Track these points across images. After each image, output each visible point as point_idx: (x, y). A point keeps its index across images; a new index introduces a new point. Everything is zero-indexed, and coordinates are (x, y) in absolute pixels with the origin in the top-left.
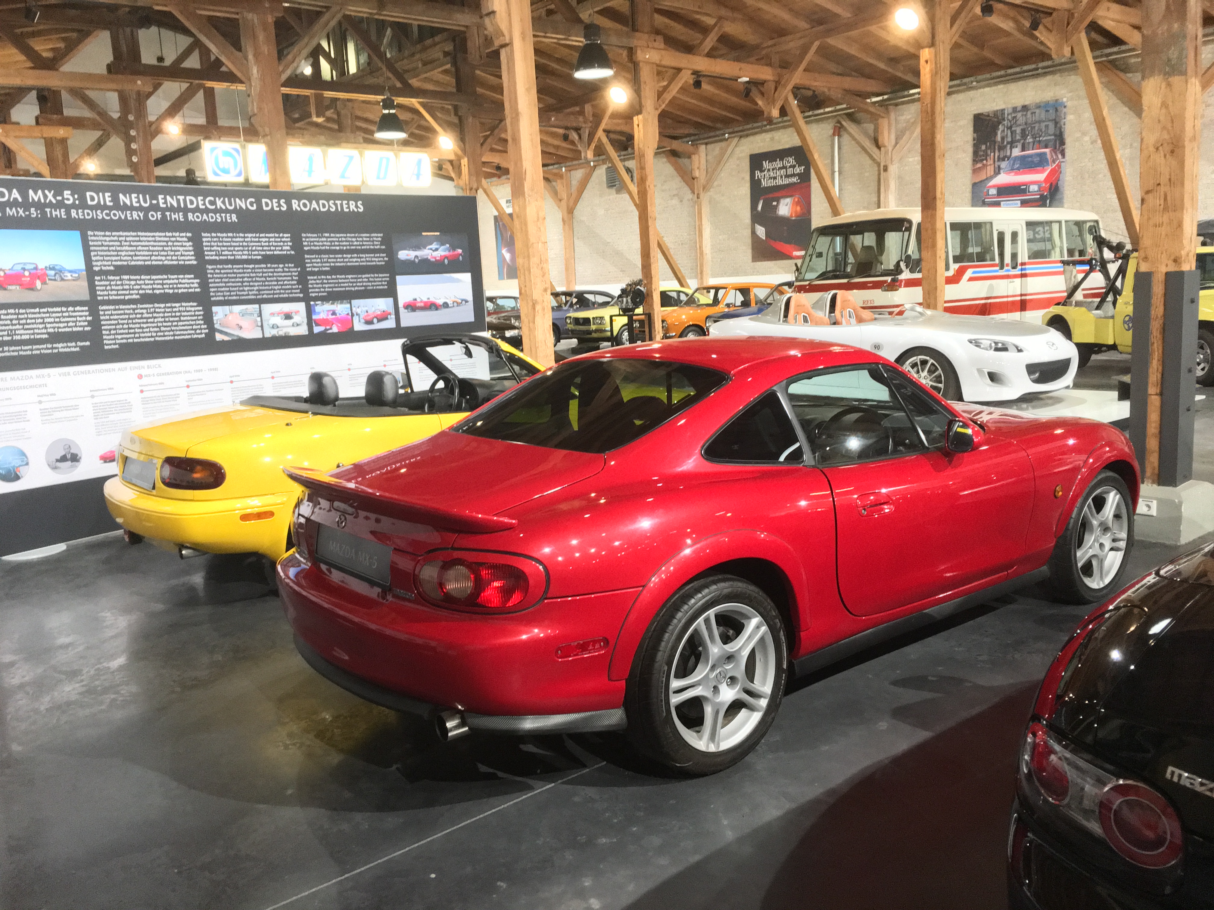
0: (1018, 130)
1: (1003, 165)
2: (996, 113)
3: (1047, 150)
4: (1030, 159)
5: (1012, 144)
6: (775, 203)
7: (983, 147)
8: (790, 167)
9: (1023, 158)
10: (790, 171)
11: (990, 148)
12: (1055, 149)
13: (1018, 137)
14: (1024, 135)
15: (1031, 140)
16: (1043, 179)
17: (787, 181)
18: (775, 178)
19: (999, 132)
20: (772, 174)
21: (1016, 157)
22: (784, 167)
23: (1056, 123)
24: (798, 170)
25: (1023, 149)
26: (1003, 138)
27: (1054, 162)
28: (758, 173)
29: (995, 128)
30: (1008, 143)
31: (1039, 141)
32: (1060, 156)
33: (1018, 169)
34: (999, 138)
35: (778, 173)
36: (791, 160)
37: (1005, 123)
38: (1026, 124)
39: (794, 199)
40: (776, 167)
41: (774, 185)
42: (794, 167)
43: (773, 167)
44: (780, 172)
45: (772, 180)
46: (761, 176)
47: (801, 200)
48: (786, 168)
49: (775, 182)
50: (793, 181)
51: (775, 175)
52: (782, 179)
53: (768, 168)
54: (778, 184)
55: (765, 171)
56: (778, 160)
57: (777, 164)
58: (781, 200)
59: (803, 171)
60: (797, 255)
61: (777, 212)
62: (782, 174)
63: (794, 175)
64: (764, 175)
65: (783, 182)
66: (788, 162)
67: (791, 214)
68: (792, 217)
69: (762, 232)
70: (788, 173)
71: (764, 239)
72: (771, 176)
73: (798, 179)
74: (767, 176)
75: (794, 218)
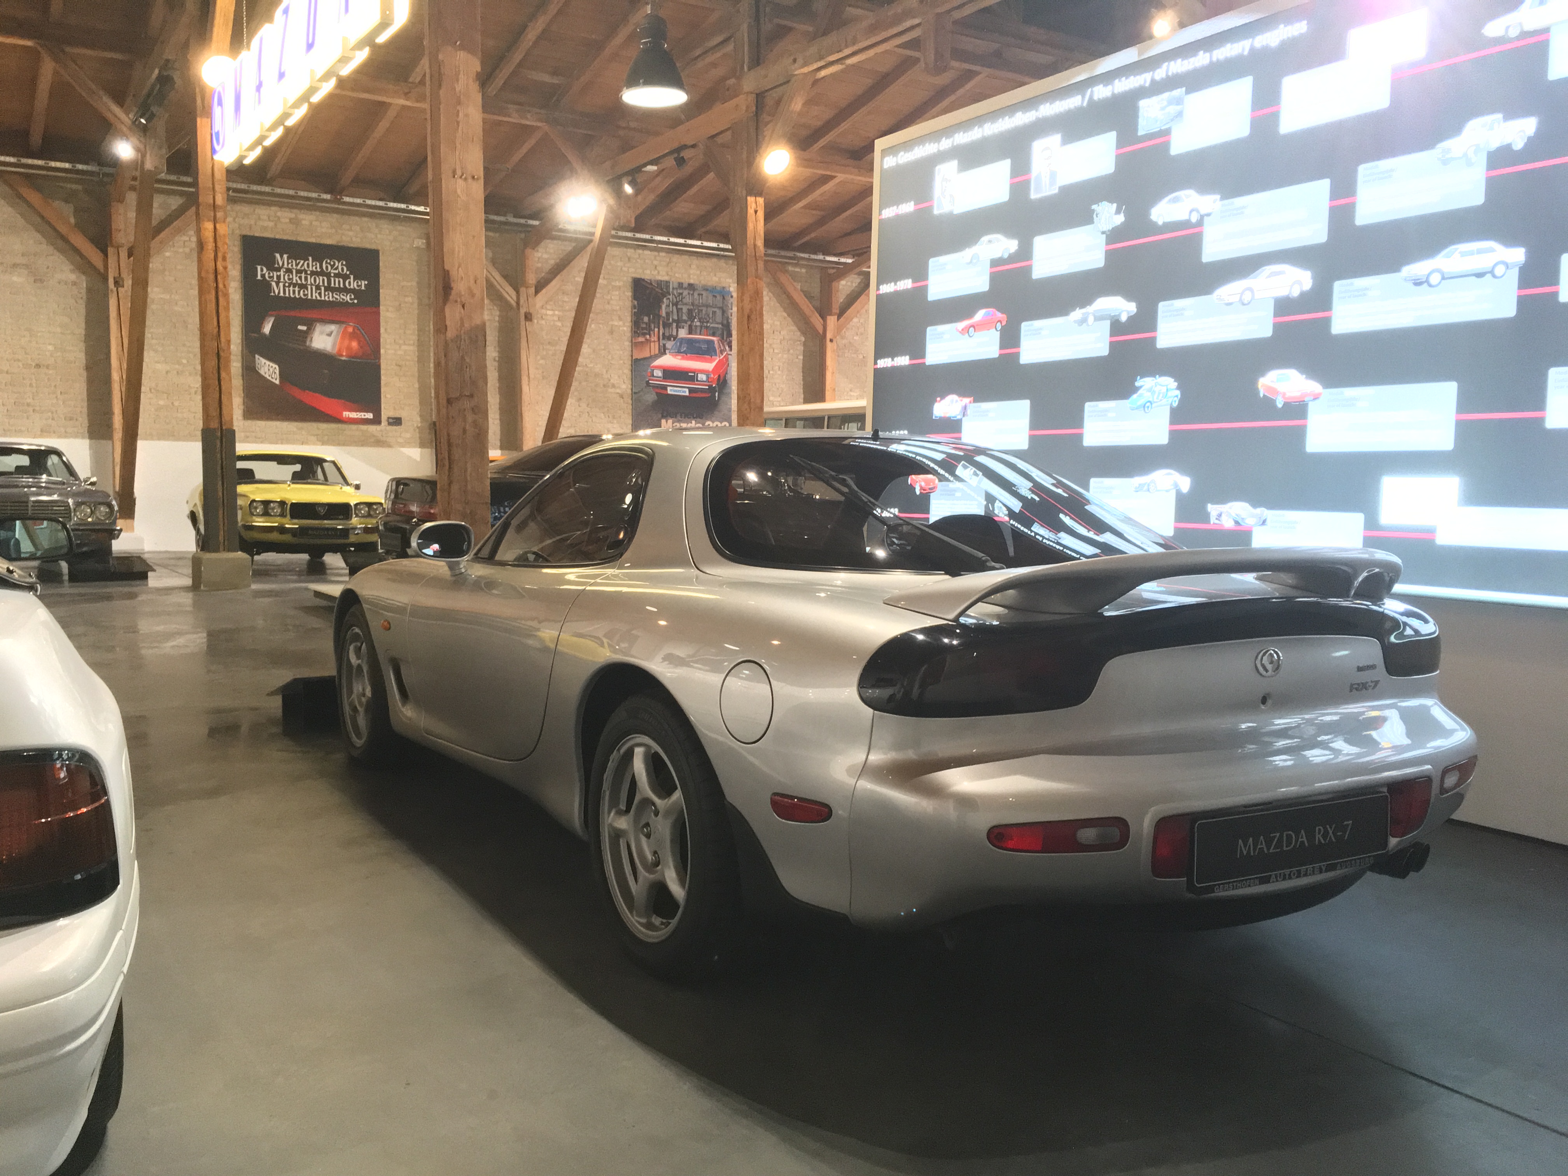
0: (685, 310)
1: (669, 344)
2: (659, 283)
3: (715, 339)
4: (697, 345)
5: (679, 323)
6: (303, 328)
7: (646, 319)
8: (337, 275)
9: (690, 342)
10: (336, 283)
11: (654, 323)
12: (722, 339)
13: (685, 317)
14: (691, 318)
15: (698, 324)
16: (711, 369)
17: (330, 297)
18: (303, 287)
19: (664, 307)
20: (295, 279)
21: (682, 339)
22: (322, 273)
23: (724, 312)
24: (353, 284)
25: (690, 333)
26: (668, 314)
27: (721, 352)
28: (261, 271)
29: (659, 302)
30: (674, 321)
31: (707, 327)
32: (727, 348)
33: (684, 352)
34: (664, 314)
35: (310, 280)
37: (670, 297)
38: (693, 304)
39: (346, 327)
40: (306, 268)
41: (301, 298)
42: (345, 277)
43: (299, 267)
44: (315, 279)
45: (297, 289)
46: (270, 277)
47: (358, 332)
48: (328, 275)
49: (302, 292)
50: (343, 299)
51: (303, 282)
52: (318, 291)
53: (286, 266)
54: (309, 297)
55: (280, 271)
56: (310, 258)
57: (308, 264)
58: (318, 324)
59: (363, 288)
60: (351, 418)
61: (308, 344)
62: (321, 284)
63: (345, 290)
64: (279, 277)
65: (321, 297)
66: (332, 266)
67: (340, 350)
68: (342, 356)
69: (271, 370)
70: (332, 285)
71: (277, 382)
72: (294, 281)
73: (354, 299)
74: (284, 279)
75: (344, 358)
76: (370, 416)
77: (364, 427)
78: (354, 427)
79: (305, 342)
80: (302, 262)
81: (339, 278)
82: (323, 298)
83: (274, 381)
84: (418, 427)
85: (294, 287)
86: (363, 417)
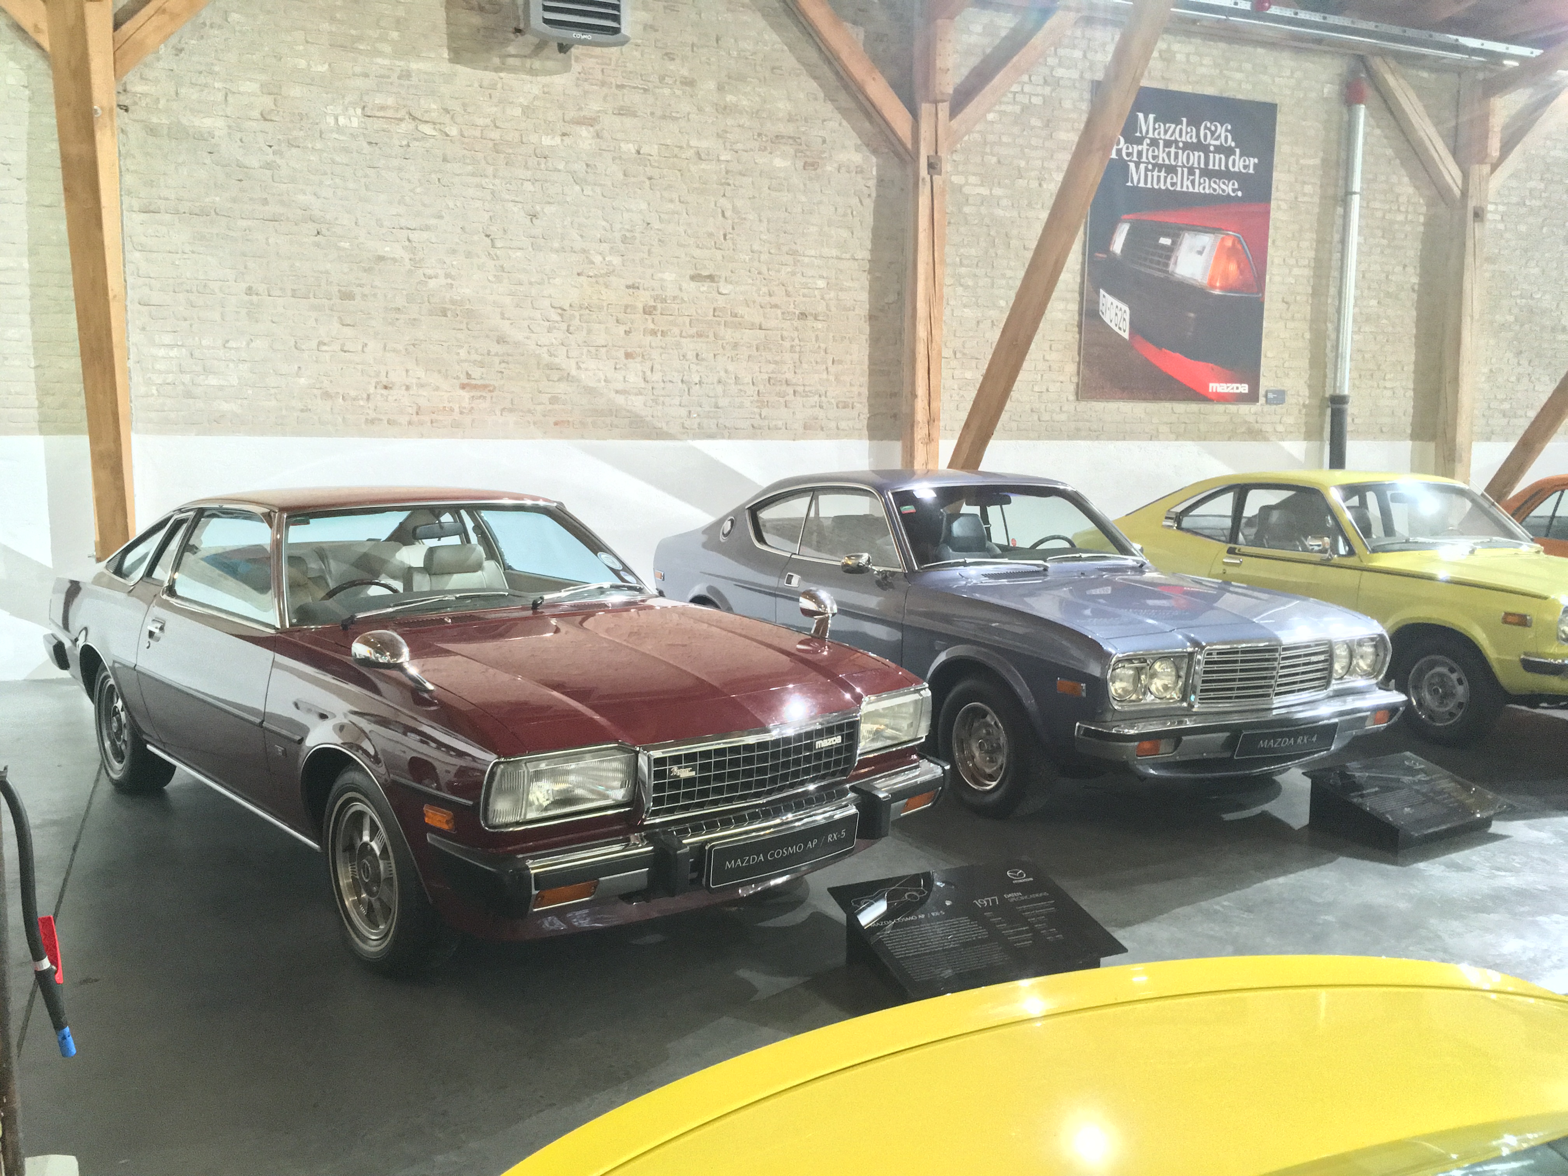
6: (1165, 241)
8: (1219, 149)
10: (1217, 162)
17: (1205, 187)
18: (1171, 170)
20: (1162, 156)
22: (1198, 146)
24: (1240, 163)
28: (1117, 144)
35: (1182, 157)
36: (1223, 134)
39: (1223, 239)
40: (1179, 139)
41: (1167, 189)
42: (1228, 152)
43: (1167, 137)
44: (1188, 155)
45: (1163, 174)
46: (1128, 154)
47: (1239, 247)
48: (1205, 149)
49: (1169, 181)
50: (1223, 191)
51: (1174, 163)
52: (1191, 178)
53: (1150, 135)
54: (1179, 189)
55: (1142, 144)
56: (1184, 120)
57: (1181, 130)
58: (1186, 234)
59: (1251, 171)
60: (1220, 393)
61: (1170, 269)
62: (1196, 165)
63: (1226, 175)
64: (1140, 154)
65: (1194, 188)
66: (1213, 133)
67: (1212, 279)
68: (1214, 287)
69: (1119, 314)
70: (1211, 167)
71: (1126, 335)
72: (1160, 162)
73: (1238, 190)
74: (1147, 158)
75: (1217, 292)
76: (1244, 388)
77: (1232, 408)
78: (1220, 408)
79: (1167, 265)
80: (1173, 126)
81: (1219, 153)
82: (1196, 190)
83: (1121, 333)
84: (1304, 406)
85: (1160, 171)
86: (1235, 391)
